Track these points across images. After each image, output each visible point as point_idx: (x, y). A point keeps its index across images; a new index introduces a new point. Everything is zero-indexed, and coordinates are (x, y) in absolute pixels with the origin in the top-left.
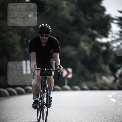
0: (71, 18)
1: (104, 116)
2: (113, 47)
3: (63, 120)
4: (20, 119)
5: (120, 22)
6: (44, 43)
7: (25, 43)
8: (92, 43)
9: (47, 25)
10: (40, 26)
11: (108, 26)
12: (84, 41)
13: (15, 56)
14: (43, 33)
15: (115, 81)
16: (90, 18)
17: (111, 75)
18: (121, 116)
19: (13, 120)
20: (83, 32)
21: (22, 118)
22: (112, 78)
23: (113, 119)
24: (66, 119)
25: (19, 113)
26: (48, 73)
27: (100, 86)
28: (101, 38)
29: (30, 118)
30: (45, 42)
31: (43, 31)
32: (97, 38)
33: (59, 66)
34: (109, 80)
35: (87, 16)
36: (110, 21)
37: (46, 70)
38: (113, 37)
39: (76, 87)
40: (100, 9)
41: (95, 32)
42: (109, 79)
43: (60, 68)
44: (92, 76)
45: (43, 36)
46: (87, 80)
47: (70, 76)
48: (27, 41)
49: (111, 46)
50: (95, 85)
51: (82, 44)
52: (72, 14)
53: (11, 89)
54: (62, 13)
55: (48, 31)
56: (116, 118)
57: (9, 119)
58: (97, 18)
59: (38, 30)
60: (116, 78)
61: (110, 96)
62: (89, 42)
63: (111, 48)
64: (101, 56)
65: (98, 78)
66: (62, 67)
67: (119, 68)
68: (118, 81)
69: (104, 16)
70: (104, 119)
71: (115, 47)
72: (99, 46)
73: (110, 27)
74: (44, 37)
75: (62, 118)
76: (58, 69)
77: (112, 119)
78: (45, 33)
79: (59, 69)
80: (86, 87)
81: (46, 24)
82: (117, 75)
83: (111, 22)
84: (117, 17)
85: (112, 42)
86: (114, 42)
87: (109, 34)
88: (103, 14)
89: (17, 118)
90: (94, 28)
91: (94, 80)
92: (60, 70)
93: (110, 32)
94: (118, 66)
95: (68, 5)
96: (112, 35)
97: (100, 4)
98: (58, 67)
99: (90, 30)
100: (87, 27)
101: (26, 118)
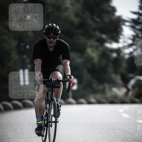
0: (76, 20)
1: (114, 134)
2: (125, 54)
3: (67, 139)
4: (17, 138)
5: (133, 24)
7: (22, 49)
8: (101, 49)
9: (55, 25)
10: (47, 26)
11: (119, 29)
12: (91, 47)
13: (11, 64)
14: (50, 35)
15: (127, 94)
16: (98, 20)
17: (122, 86)
18: (134, 134)
19: (8, 138)
20: (90, 36)
21: (19, 136)
22: (124, 90)
23: (125, 137)
24: (70, 137)
25: (16, 131)
26: (55, 85)
27: (110, 99)
28: (111, 43)
29: (28, 136)
30: (52, 45)
31: (50, 32)
32: (106, 43)
33: (69, 75)
34: (120, 92)
35: (95, 17)
36: (121, 23)
38: (125, 42)
39: (82, 100)
40: (110, 9)
41: (104, 36)
42: (120, 90)
43: (70, 78)
44: (101, 87)
46: (95, 92)
47: (75, 88)
48: (25, 47)
49: (122, 52)
50: (104, 98)
51: (89, 51)
52: (77, 15)
53: (6, 103)
54: (66, 14)
55: (56, 32)
56: (128, 136)
57: (4, 137)
58: (106, 19)
60: (128, 90)
61: (121, 110)
62: (97, 48)
63: (122, 54)
64: (111, 65)
65: (107, 90)
67: (132, 78)
68: (130, 93)
69: (114, 18)
70: (115, 137)
71: (127, 54)
72: (109, 53)
73: (122, 30)
74: (52, 40)
75: (66, 136)
77: (123, 137)
78: (52, 34)
79: (69, 79)
80: (93, 100)
82: (130, 87)
83: (122, 25)
84: (129, 18)
85: (124, 47)
86: (125, 47)
87: (120, 38)
88: (113, 15)
89: (13, 137)
90: (102, 31)
91: (103, 92)
92: (70, 80)
93: (121, 37)
94: (131, 75)
95: (72, 4)
96: (124, 39)
97: (110, 4)
98: (68, 77)
99: (98, 33)
100: (94, 30)
101: (23, 137)
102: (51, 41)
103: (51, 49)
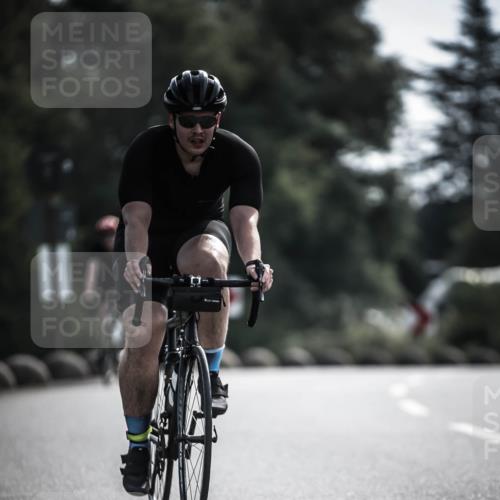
6: (193, 158)
10: (174, 79)
14: (192, 111)
26: (202, 298)
30: (201, 150)
31: (191, 99)
33: (256, 262)
37: (196, 281)
43: (260, 271)
45: (189, 124)
55: (211, 99)
59: (166, 99)
66: (267, 267)
76: (250, 278)
78: (199, 108)
79: (256, 277)
81: (201, 72)
92: (258, 280)
98: (252, 269)
102: (195, 134)
103: (193, 168)
